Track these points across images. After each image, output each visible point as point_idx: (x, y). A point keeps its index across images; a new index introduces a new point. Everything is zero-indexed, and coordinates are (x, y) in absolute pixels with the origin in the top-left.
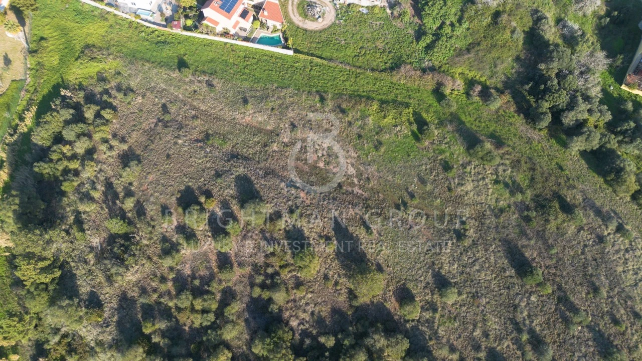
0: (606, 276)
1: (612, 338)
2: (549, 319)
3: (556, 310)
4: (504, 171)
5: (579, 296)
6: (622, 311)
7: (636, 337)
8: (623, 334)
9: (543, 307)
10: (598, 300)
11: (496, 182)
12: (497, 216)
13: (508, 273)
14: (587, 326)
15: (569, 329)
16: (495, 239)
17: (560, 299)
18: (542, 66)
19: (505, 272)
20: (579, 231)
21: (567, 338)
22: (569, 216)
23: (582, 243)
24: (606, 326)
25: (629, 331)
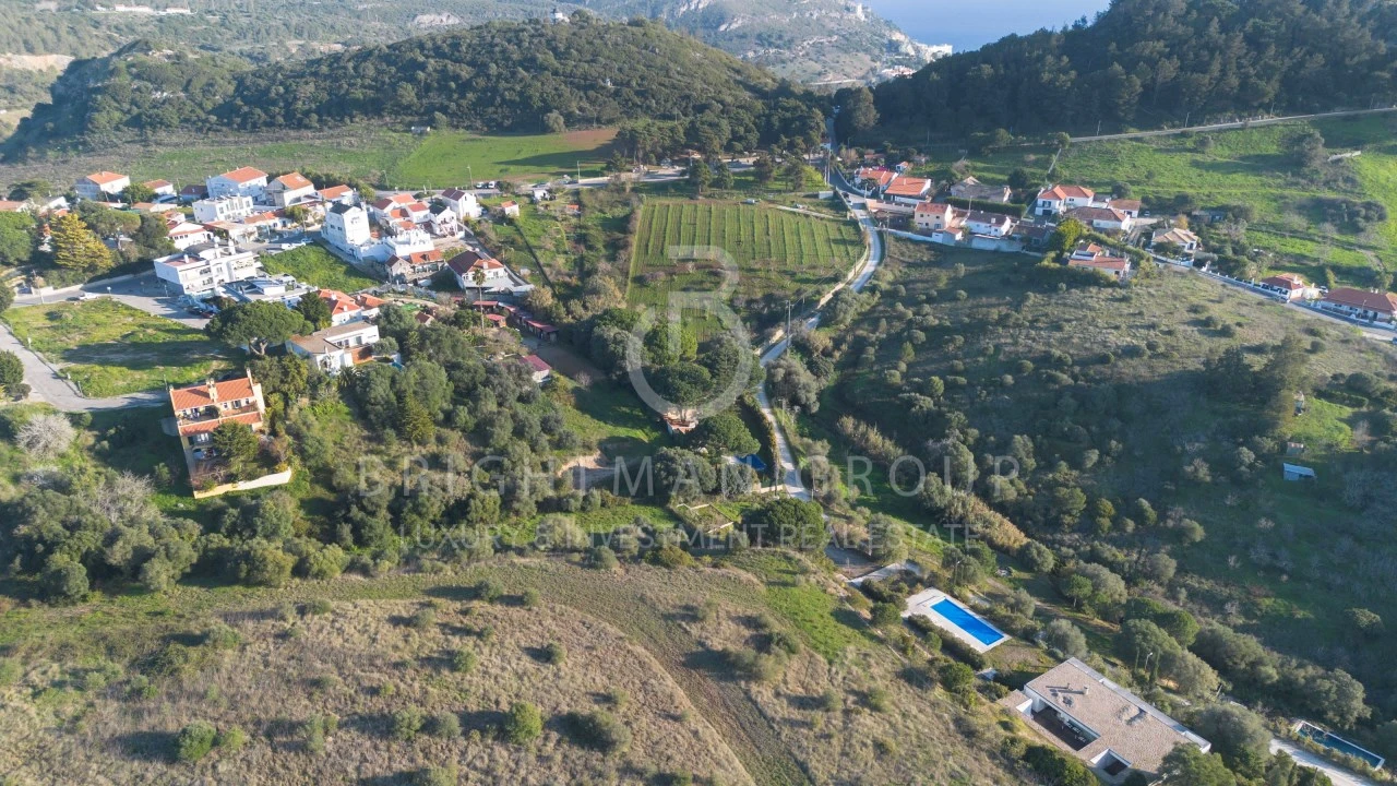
0: (324, 662)
1: (386, 711)
2: (272, 769)
3: (274, 750)
4: (44, 673)
5: (299, 708)
6: (376, 675)
7: (416, 685)
8: (398, 694)
9: (249, 764)
10: (331, 690)
11: (35, 695)
12: (70, 732)
13: (150, 776)
14: (340, 726)
15: (312, 752)
16: (89, 758)
17: (269, 735)
18: (23, 530)
19: (142, 778)
20: (243, 649)
21: (321, 765)
22: (207, 642)
23: (258, 657)
24: (366, 704)
25: (402, 686)
